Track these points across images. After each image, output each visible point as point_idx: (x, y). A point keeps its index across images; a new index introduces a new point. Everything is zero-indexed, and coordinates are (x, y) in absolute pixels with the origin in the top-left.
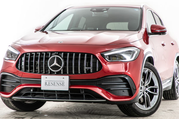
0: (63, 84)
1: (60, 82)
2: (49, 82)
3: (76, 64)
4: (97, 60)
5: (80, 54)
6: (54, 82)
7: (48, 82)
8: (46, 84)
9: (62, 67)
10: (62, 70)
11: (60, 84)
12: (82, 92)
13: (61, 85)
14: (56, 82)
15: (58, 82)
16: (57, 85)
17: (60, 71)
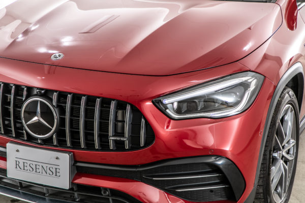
0: (56, 173)
1: (49, 166)
2: (25, 161)
3: (89, 126)
4: (143, 120)
5: (98, 100)
6: (36, 163)
7: (21, 162)
8: (17, 165)
9: (54, 129)
10: (54, 136)
11: (48, 171)
12: (105, 193)
13: (51, 173)
14: (41, 164)
15: (45, 166)
16: (44, 171)
17: (51, 138)
